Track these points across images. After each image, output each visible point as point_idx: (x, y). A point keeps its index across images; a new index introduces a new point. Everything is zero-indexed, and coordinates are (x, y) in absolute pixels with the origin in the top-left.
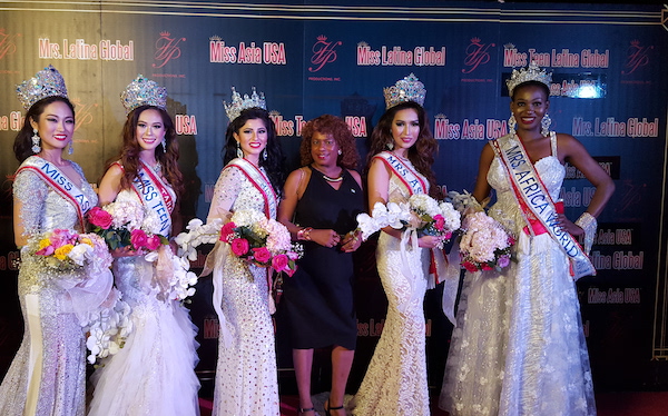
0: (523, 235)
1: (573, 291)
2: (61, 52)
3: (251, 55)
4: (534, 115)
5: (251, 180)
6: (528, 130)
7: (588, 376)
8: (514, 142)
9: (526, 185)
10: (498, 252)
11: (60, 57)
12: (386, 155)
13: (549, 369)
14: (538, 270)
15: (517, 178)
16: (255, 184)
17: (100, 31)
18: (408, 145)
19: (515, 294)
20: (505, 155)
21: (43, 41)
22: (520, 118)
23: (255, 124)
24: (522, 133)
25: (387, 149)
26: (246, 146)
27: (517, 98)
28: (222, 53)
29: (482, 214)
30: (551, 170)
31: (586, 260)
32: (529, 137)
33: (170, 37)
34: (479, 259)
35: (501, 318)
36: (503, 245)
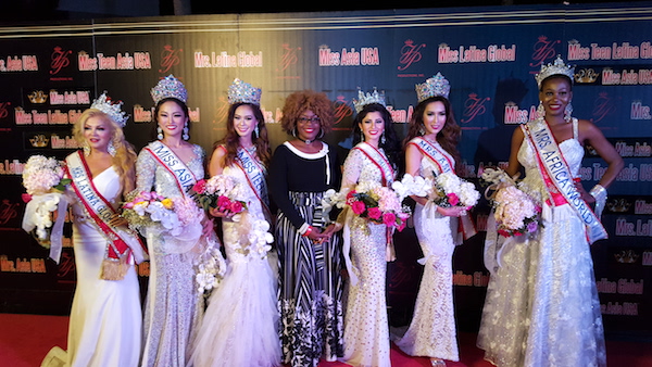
0: (545, 206)
1: (588, 252)
2: (210, 62)
3: (351, 58)
4: (560, 102)
5: (370, 158)
6: (553, 115)
7: (599, 322)
8: (542, 126)
9: (551, 163)
10: (526, 221)
11: (210, 66)
12: (417, 140)
13: (566, 317)
14: (558, 236)
15: (544, 157)
16: (374, 161)
17: (238, 45)
18: (437, 131)
19: (538, 255)
20: (533, 136)
21: (198, 54)
22: (548, 106)
23: (373, 116)
24: (548, 118)
25: (419, 135)
26: (367, 133)
27: (545, 89)
28: (329, 58)
29: (513, 188)
30: (572, 150)
31: (600, 226)
32: (555, 122)
33: (290, 47)
34: (511, 227)
35: (527, 275)
36: (530, 214)
